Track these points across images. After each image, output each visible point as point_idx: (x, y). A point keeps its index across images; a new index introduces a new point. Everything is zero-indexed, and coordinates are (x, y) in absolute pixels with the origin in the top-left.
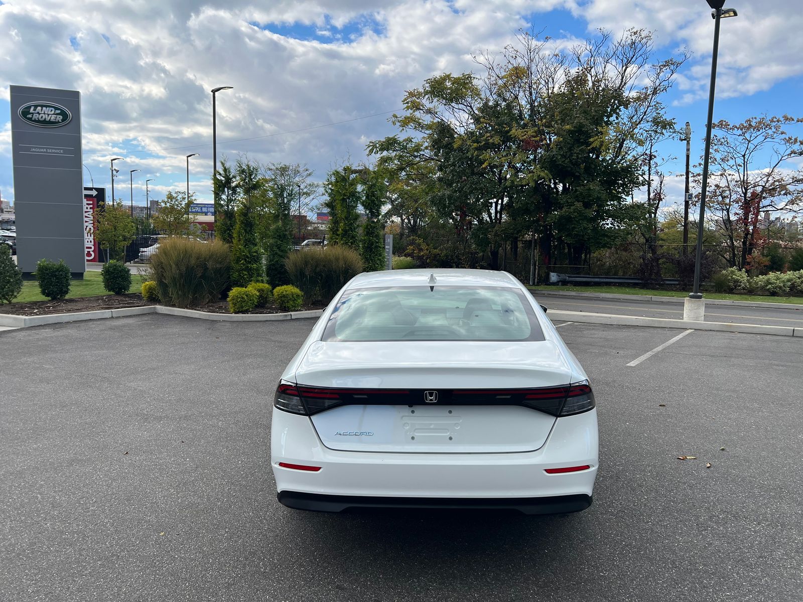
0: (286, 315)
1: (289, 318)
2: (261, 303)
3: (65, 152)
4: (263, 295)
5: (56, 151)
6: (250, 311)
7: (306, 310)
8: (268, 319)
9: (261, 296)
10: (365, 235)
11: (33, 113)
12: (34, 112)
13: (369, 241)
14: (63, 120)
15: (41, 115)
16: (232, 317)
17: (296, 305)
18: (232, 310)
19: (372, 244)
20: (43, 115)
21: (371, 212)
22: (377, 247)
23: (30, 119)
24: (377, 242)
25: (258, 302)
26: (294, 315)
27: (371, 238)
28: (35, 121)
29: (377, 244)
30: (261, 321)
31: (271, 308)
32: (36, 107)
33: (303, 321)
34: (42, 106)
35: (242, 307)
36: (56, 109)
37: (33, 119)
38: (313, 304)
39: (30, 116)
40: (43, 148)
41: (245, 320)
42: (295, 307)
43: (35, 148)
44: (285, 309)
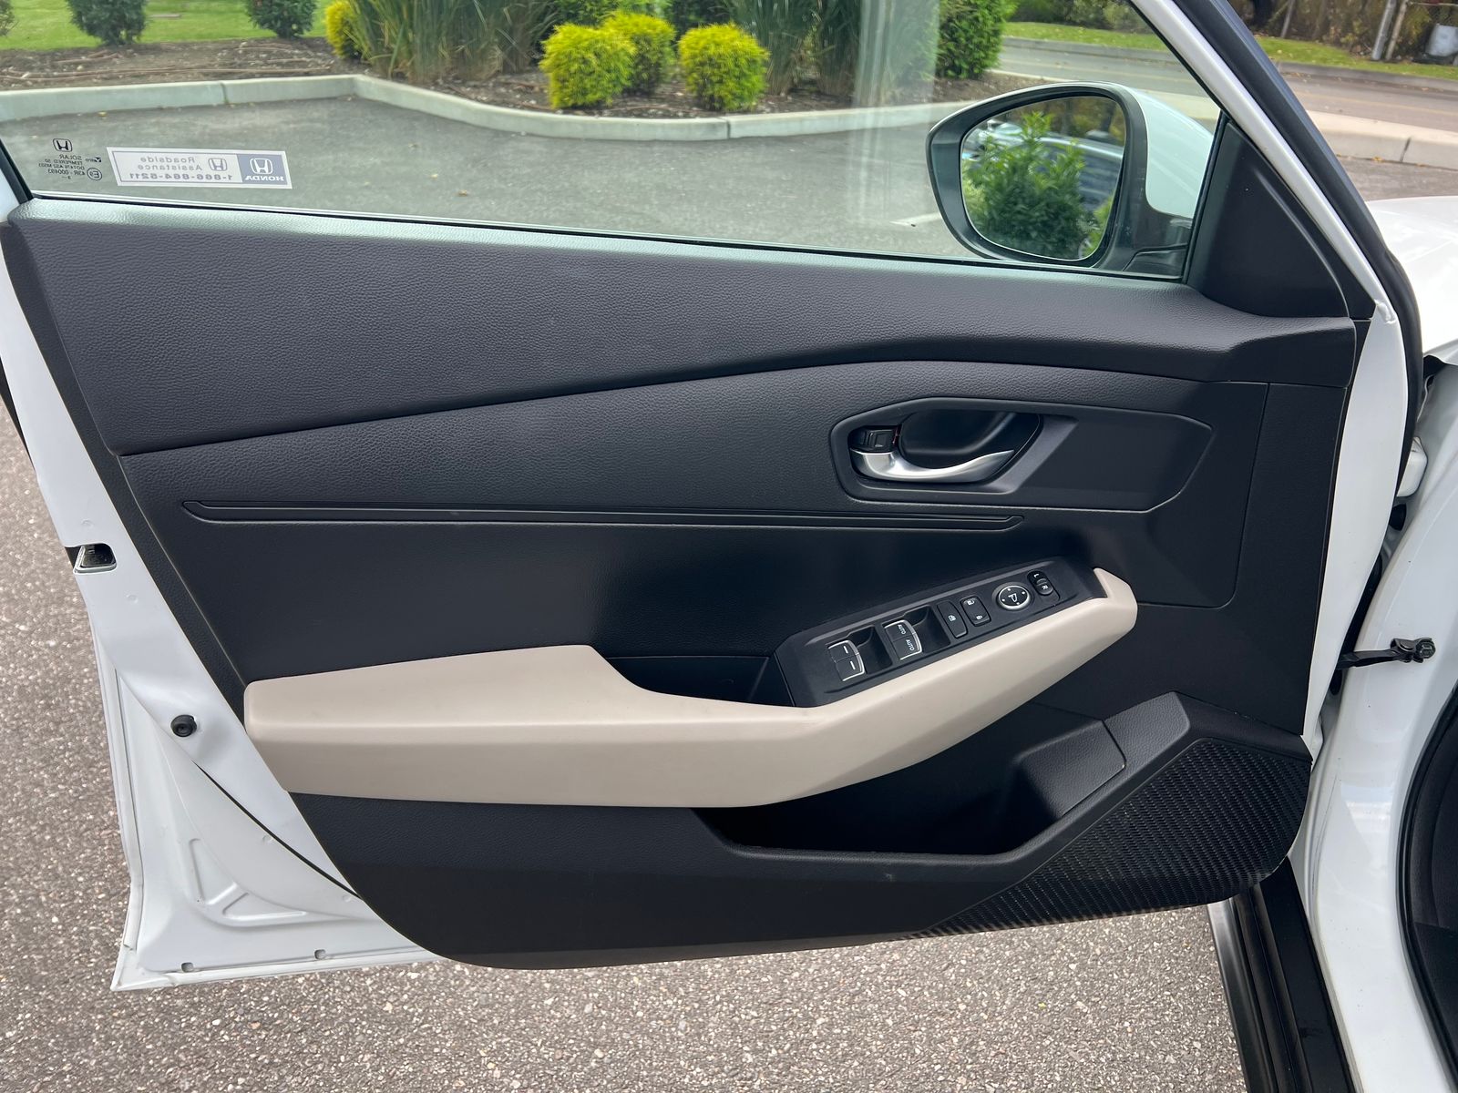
0: (713, 126)
1: (722, 134)
2: (643, 81)
4: (648, 55)
6: (607, 108)
7: (773, 111)
8: (659, 135)
9: (641, 58)
16: (552, 124)
17: (746, 93)
18: (555, 101)
25: (631, 78)
26: (740, 125)
30: (640, 142)
31: (672, 100)
33: (763, 148)
35: (584, 92)
38: (793, 90)
41: (591, 134)
42: (741, 98)
44: (712, 105)
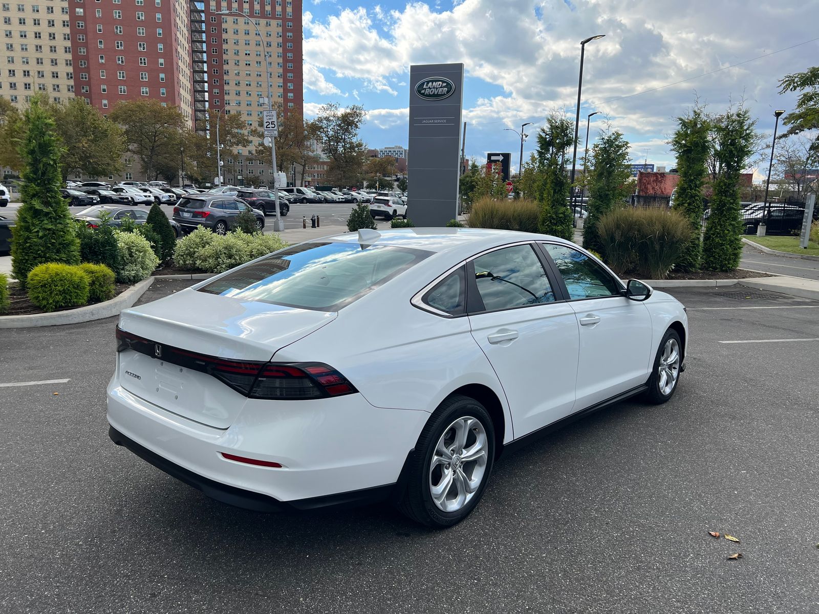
3: (448, 121)
5: (440, 121)
10: (716, 195)
11: (425, 89)
12: (426, 87)
13: (720, 201)
14: (448, 92)
15: (431, 90)
19: (724, 205)
20: (433, 89)
21: (729, 166)
22: (730, 209)
23: (423, 94)
24: (732, 204)
27: (724, 198)
28: (427, 95)
29: (731, 206)
32: (428, 82)
34: (432, 81)
36: (443, 82)
37: (425, 94)
39: (423, 91)
40: (431, 120)
43: (426, 120)
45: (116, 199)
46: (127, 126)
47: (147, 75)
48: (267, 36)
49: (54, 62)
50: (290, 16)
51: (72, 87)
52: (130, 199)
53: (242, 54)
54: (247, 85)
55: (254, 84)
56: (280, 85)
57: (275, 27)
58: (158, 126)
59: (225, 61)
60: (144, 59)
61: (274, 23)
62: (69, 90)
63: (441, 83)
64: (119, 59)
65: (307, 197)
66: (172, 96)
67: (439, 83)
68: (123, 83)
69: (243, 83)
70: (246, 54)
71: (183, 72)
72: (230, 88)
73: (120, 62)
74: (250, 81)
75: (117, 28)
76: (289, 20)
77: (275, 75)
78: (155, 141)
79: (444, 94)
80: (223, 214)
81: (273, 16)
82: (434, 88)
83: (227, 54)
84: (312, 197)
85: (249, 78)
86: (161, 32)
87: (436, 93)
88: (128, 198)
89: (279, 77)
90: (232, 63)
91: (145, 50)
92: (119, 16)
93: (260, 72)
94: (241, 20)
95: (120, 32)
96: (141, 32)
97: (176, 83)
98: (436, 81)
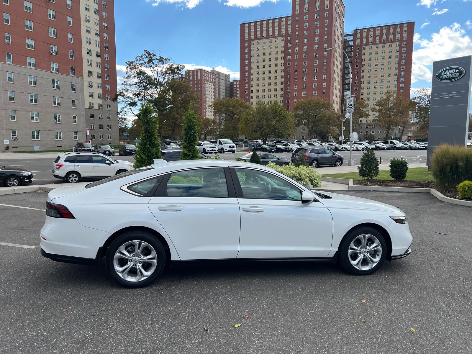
3: (459, 94)
5: (454, 95)
6: (471, 199)
12: (444, 74)
15: (447, 75)
32: (445, 71)
34: (449, 70)
37: (443, 78)
39: (441, 77)
40: (447, 94)
43: (443, 95)
45: (283, 149)
46: (302, 112)
47: (317, 84)
48: (389, 53)
49: (276, 84)
50: (405, 38)
51: (283, 95)
52: (290, 149)
53: (373, 65)
54: (375, 82)
55: (379, 82)
56: (396, 80)
57: (395, 47)
58: (317, 110)
59: (362, 71)
60: (316, 77)
61: (394, 44)
62: (281, 96)
63: (455, 70)
64: (304, 78)
65: (397, 146)
66: (329, 94)
67: (453, 70)
68: (305, 90)
69: (372, 82)
70: (375, 65)
71: (336, 80)
72: (365, 85)
73: (304, 80)
74: (376, 80)
75: (304, 63)
76: (404, 41)
77: (393, 74)
78: (315, 119)
79: (457, 77)
80: (316, 156)
81: (394, 41)
82: (449, 74)
83: (364, 67)
84: (400, 146)
85: (376, 79)
86: (326, 61)
87: (451, 77)
88: (289, 149)
89: (395, 75)
90: (366, 71)
91: (317, 72)
92: (306, 57)
93: (383, 74)
94: (374, 47)
95: (306, 64)
96: (316, 62)
97: (331, 86)
98: (451, 69)
